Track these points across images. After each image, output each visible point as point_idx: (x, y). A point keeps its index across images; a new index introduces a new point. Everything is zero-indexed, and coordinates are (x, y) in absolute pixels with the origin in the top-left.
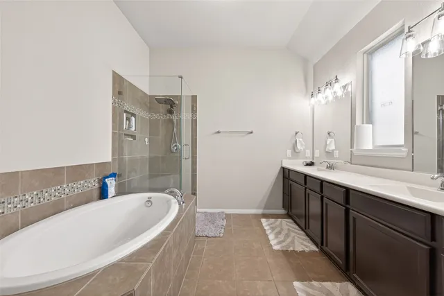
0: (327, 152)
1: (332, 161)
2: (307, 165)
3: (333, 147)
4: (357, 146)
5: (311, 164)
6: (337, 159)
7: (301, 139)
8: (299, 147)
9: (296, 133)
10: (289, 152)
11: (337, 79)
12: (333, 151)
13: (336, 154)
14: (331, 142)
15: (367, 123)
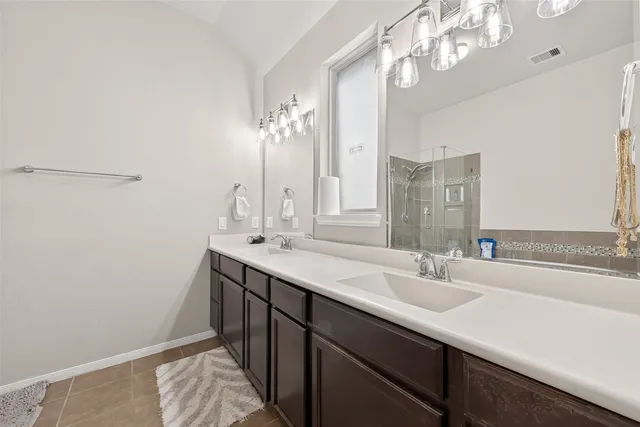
0: (285, 220)
1: (289, 234)
2: (255, 242)
3: (290, 213)
4: (322, 210)
5: (259, 241)
6: (296, 230)
7: (243, 198)
8: (240, 211)
9: (236, 187)
10: (223, 222)
11: (295, 100)
12: (291, 218)
13: (296, 222)
14: (289, 204)
15: (334, 175)
